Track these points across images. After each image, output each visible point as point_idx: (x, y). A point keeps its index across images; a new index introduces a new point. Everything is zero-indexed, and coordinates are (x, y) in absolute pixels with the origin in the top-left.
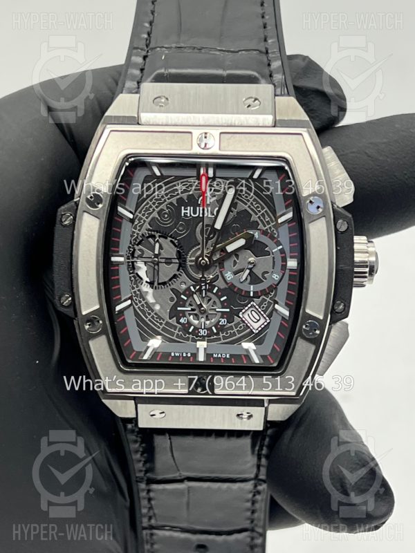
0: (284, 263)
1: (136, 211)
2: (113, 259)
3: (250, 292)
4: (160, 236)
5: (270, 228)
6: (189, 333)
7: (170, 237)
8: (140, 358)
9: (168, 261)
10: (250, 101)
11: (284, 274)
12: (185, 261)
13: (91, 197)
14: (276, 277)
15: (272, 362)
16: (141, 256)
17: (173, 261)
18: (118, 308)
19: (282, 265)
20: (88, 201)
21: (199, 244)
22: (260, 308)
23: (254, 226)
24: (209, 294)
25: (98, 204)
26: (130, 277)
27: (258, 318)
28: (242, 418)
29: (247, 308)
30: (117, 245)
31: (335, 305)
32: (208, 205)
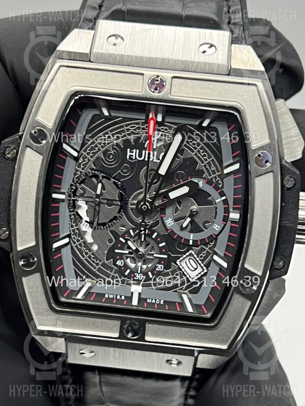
0: (227, 215)
1: (81, 149)
2: (55, 196)
3: (189, 240)
4: (103, 177)
5: (215, 178)
6: (125, 276)
7: (114, 178)
8: (73, 297)
9: (110, 202)
10: (205, 47)
11: (225, 225)
12: (127, 204)
13: (35, 132)
14: (217, 227)
15: (206, 312)
16: (82, 196)
17: (114, 202)
18: (55, 245)
19: (224, 216)
20: (31, 135)
21: (142, 188)
22: (198, 257)
23: (199, 174)
24: (147, 239)
25: (43, 140)
26: (70, 216)
27: (196, 267)
28: (171, 364)
29: (185, 256)
30: (59, 182)
31: (275, 261)
32: (154, 150)
